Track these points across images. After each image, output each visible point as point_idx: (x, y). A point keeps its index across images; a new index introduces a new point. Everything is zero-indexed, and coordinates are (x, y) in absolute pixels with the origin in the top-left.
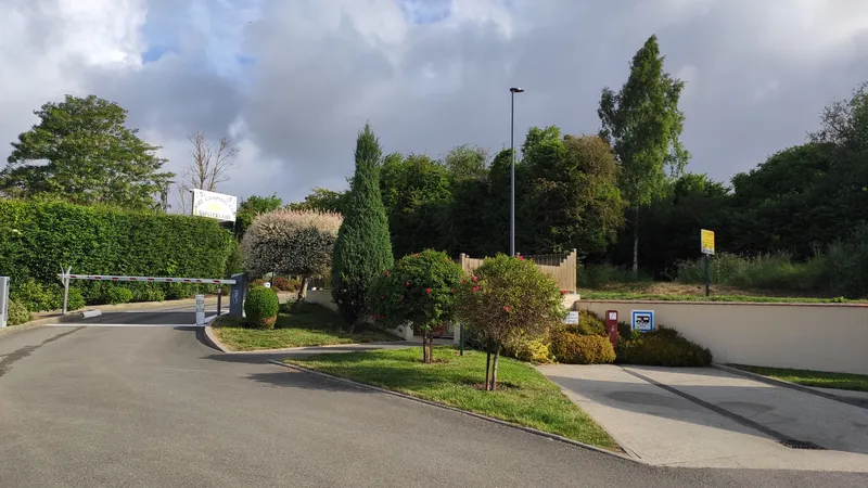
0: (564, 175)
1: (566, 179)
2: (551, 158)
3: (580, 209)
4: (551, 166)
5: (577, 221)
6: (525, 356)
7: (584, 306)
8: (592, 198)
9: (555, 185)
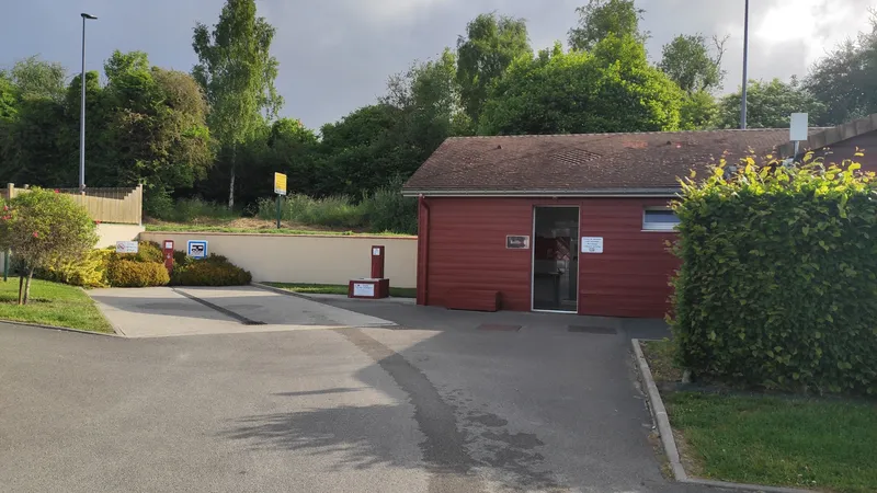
0: (150, 108)
1: (152, 112)
2: (138, 90)
3: (166, 143)
4: (136, 98)
5: (163, 156)
6: (76, 281)
7: (148, 238)
8: (179, 134)
9: (140, 117)
